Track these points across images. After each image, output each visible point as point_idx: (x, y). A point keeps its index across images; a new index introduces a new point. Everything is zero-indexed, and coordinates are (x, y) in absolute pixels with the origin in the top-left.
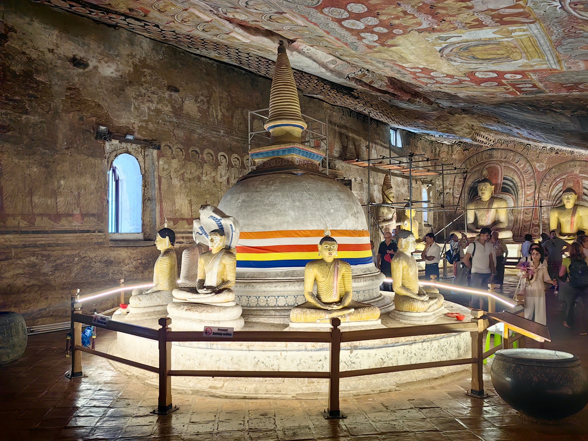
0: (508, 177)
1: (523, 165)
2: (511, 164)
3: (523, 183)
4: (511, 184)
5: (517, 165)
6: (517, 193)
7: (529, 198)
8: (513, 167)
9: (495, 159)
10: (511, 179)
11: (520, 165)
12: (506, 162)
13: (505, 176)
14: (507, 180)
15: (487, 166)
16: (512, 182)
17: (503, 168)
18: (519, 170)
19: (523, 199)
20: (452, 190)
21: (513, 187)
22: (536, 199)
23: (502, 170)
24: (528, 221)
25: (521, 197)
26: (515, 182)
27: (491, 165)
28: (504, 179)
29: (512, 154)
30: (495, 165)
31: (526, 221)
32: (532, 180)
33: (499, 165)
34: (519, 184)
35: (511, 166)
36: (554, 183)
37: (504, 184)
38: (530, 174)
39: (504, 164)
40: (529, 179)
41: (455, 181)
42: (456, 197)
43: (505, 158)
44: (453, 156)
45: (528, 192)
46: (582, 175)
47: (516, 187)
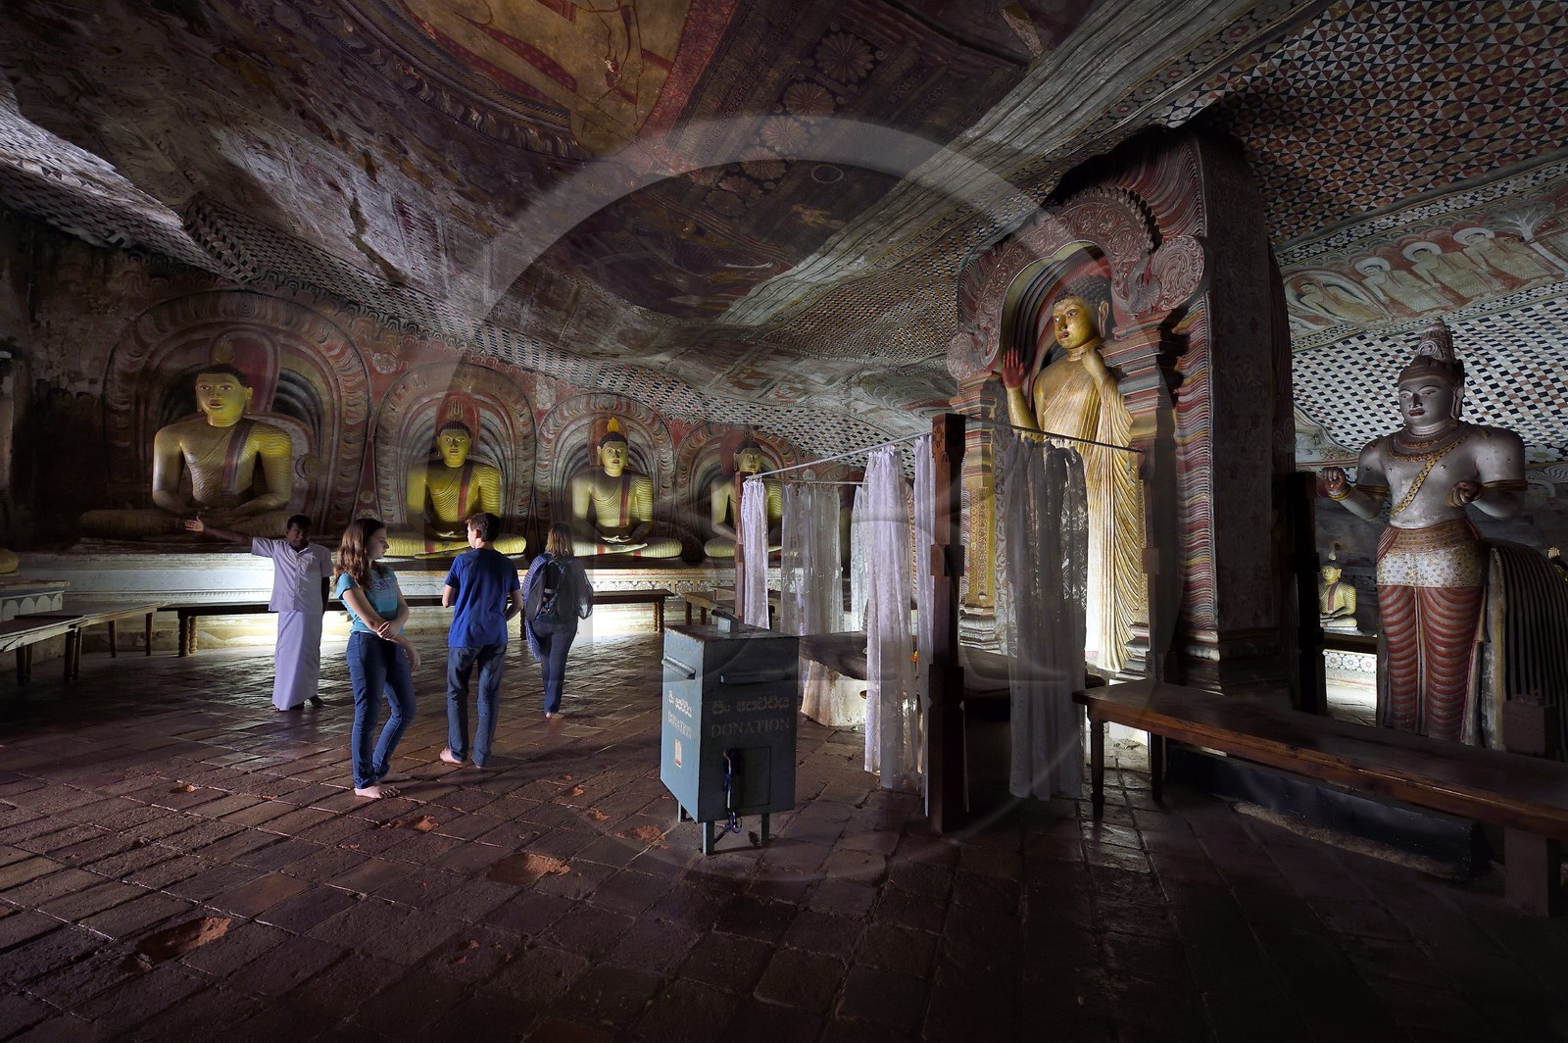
0: (293, 375)
1: (336, 352)
2: (306, 343)
3: (335, 397)
4: (303, 395)
5: (322, 347)
6: (319, 420)
7: (352, 435)
8: (310, 352)
9: (257, 321)
10: (303, 380)
11: (330, 349)
12: (288, 334)
13: (285, 372)
14: (293, 381)
15: (232, 335)
16: (305, 389)
17: (279, 349)
18: (326, 362)
19: (335, 438)
21: (309, 402)
22: (371, 439)
23: (275, 352)
24: (346, 495)
25: (328, 430)
26: (314, 391)
27: (245, 335)
28: (283, 377)
29: (309, 317)
30: (254, 336)
31: (341, 495)
32: (361, 393)
33: (268, 338)
34: (325, 398)
35: (303, 349)
36: (416, 407)
37: (281, 390)
38: (355, 375)
39: (282, 339)
40: (351, 390)
41: (111, 360)
42: (117, 412)
43: (288, 323)
44: (110, 285)
45: (350, 422)
46: (477, 397)
47: (317, 403)
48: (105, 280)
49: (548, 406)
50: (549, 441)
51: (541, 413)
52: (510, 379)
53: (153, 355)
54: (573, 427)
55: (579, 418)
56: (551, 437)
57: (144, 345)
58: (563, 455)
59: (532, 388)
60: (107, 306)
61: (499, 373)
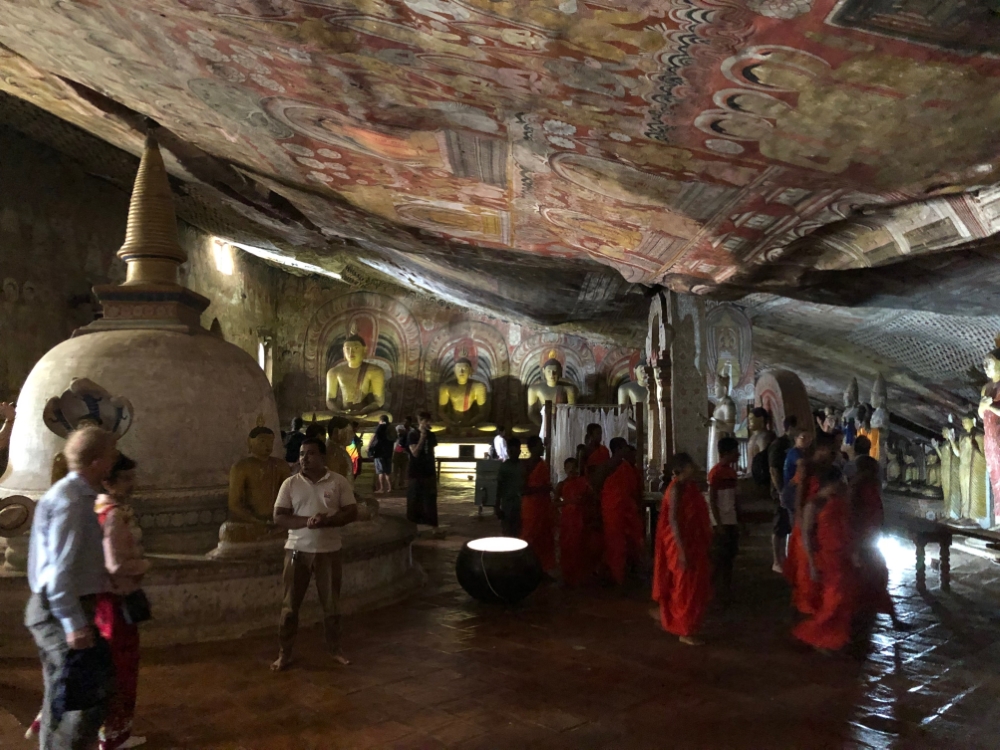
0: (385, 335)
1: (405, 320)
2: (390, 317)
3: (404, 346)
4: (389, 346)
5: (398, 319)
6: (397, 359)
7: (412, 366)
8: (392, 322)
9: (368, 307)
10: (389, 338)
11: (401, 319)
12: (382, 313)
13: (381, 334)
14: (385, 339)
15: (357, 317)
16: (390, 342)
17: (378, 322)
18: (400, 327)
19: (405, 369)
20: (302, 348)
21: (392, 350)
22: (422, 369)
23: (376, 324)
25: (401, 364)
26: (394, 343)
27: (363, 315)
28: (381, 337)
29: (392, 302)
30: (367, 316)
32: (417, 343)
33: (373, 316)
34: (400, 347)
35: (390, 321)
36: (444, 349)
37: (379, 344)
38: (414, 333)
39: (379, 316)
40: (413, 341)
41: (307, 334)
42: (309, 360)
43: (382, 307)
44: (306, 295)
45: (411, 359)
46: (477, 340)
47: (396, 349)
48: (304, 294)
49: (517, 343)
50: (517, 365)
51: (512, 348)
52: (495, 328)
53: (324, 329)
54: (531, 355)
55: (535, 349)
56: (518, 362)
57: (320, 325)
58: (525, 373)
59: (507, 332)
60: (304, 307)
61: (488, 325)
